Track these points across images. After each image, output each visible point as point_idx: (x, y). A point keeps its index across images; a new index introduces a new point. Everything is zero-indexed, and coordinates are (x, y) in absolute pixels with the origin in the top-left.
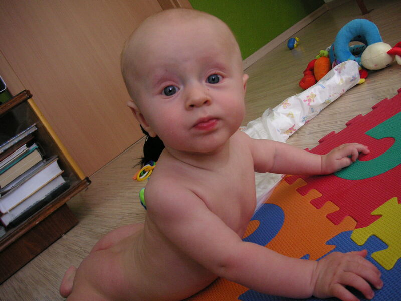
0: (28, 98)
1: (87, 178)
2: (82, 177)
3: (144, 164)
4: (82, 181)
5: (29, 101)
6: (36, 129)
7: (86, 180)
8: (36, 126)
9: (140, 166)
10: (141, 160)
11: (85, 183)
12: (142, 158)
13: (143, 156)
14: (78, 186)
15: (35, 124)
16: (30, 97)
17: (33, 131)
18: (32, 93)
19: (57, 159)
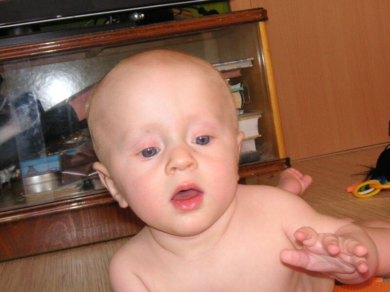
0: (261, 20)
1: (288, 160)
2: (282, 156)
3: (370, 177)
4: (280, 160)
5: (261, 25)
6: (251, 66)
7: (284, 161)
8: (252, 61)
9: (363, 177)
10: (369, 169)
11: (282, 164)
12: (372, 168)
13: (375, 166)
14: (272, 165)
15: (253, 59)
16: (265, 19)
17: (246, 66)
18: (269, 15)
19: (260, 116)
